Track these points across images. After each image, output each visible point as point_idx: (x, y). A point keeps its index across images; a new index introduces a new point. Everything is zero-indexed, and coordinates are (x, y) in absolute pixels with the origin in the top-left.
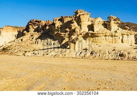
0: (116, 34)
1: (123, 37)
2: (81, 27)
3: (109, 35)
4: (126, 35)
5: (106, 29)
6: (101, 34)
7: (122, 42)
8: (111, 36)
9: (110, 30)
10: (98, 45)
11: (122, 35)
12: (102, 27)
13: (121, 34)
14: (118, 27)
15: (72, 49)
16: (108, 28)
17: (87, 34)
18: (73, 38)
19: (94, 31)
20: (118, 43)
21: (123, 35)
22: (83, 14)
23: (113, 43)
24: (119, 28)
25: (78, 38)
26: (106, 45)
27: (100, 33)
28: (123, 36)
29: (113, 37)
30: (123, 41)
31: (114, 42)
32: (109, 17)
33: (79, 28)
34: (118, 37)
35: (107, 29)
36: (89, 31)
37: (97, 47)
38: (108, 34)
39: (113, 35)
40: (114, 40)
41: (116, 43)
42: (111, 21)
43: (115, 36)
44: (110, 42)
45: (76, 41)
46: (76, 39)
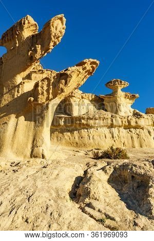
0: (142, 122)
6: (99, 121)
8: (126, 128)
12: (92, 108)
13: (151, 123)
15: (17, 153)
20: (150, 146)
22: (39, 71)
23: (134, 147)
29: (132, 130)
31: (137, 144)
32: (111, 82)
34: (146, 131)
35: (106, 111)
38: (118, 122)
39: (133, 124)
40: (135, 139)
41: (144, 148)
42: (117, 91)
43: (136, 128)
44: (126, 143)
45: (48, 99)
46: (48, 85)
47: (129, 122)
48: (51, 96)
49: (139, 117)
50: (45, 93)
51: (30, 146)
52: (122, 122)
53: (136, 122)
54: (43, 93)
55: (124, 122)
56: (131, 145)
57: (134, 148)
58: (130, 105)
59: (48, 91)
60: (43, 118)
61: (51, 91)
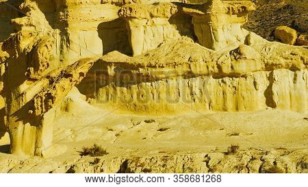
0: (241, 67)
1: (271, 79)
2: (64, 33)
3: (205, 71)
4: (287, 67)
5: (188, 40)
6: (166, 70)
7: (270, 103)
8: (216, 76)
9: (210, 45)
10: (155, 126)
11: (267, 69)
12: (172, 32)
13: (260, 65)
14: (246, 32)
15: (26, 152)
16: (198, 34)
17: (100, 66)
18: (28, 97)
19: (130, 53)
20: (251, 108)
21: (270, 67)
23: (225, 109)
24: (253, 35)
25: (53, 93)
26: (195, 124)
27: (162, 61)
28: (271, 74)
29: (226, 79)
30: (276, 99)
31: (230, 104)
33: (58, 38)
34: (250, 81)
35: (196, 39)
36: (105, 53)
37: (150, 135)
38: (199, 68)
39: (226, 70)
40: (229, 95)
41: (242, 112)
43: (233, 75)
44: (214, 103)
45: (42, 112)
46: (41, 102)
47: (219, 67)
48: (44, 110)
49: (238, 56)
50: (40, 108)
51: (34, 146)
52: (208, 67)
53: (232, 67)
54: (38, 108)
55: (210, 69)
56: (221, 106)
57: (226, 111)
58: (240, 25)
59: (41, 106)
60: (41, 124)
61: (44, 107)
